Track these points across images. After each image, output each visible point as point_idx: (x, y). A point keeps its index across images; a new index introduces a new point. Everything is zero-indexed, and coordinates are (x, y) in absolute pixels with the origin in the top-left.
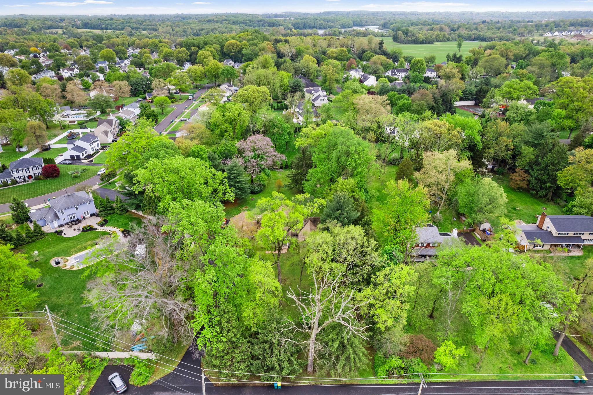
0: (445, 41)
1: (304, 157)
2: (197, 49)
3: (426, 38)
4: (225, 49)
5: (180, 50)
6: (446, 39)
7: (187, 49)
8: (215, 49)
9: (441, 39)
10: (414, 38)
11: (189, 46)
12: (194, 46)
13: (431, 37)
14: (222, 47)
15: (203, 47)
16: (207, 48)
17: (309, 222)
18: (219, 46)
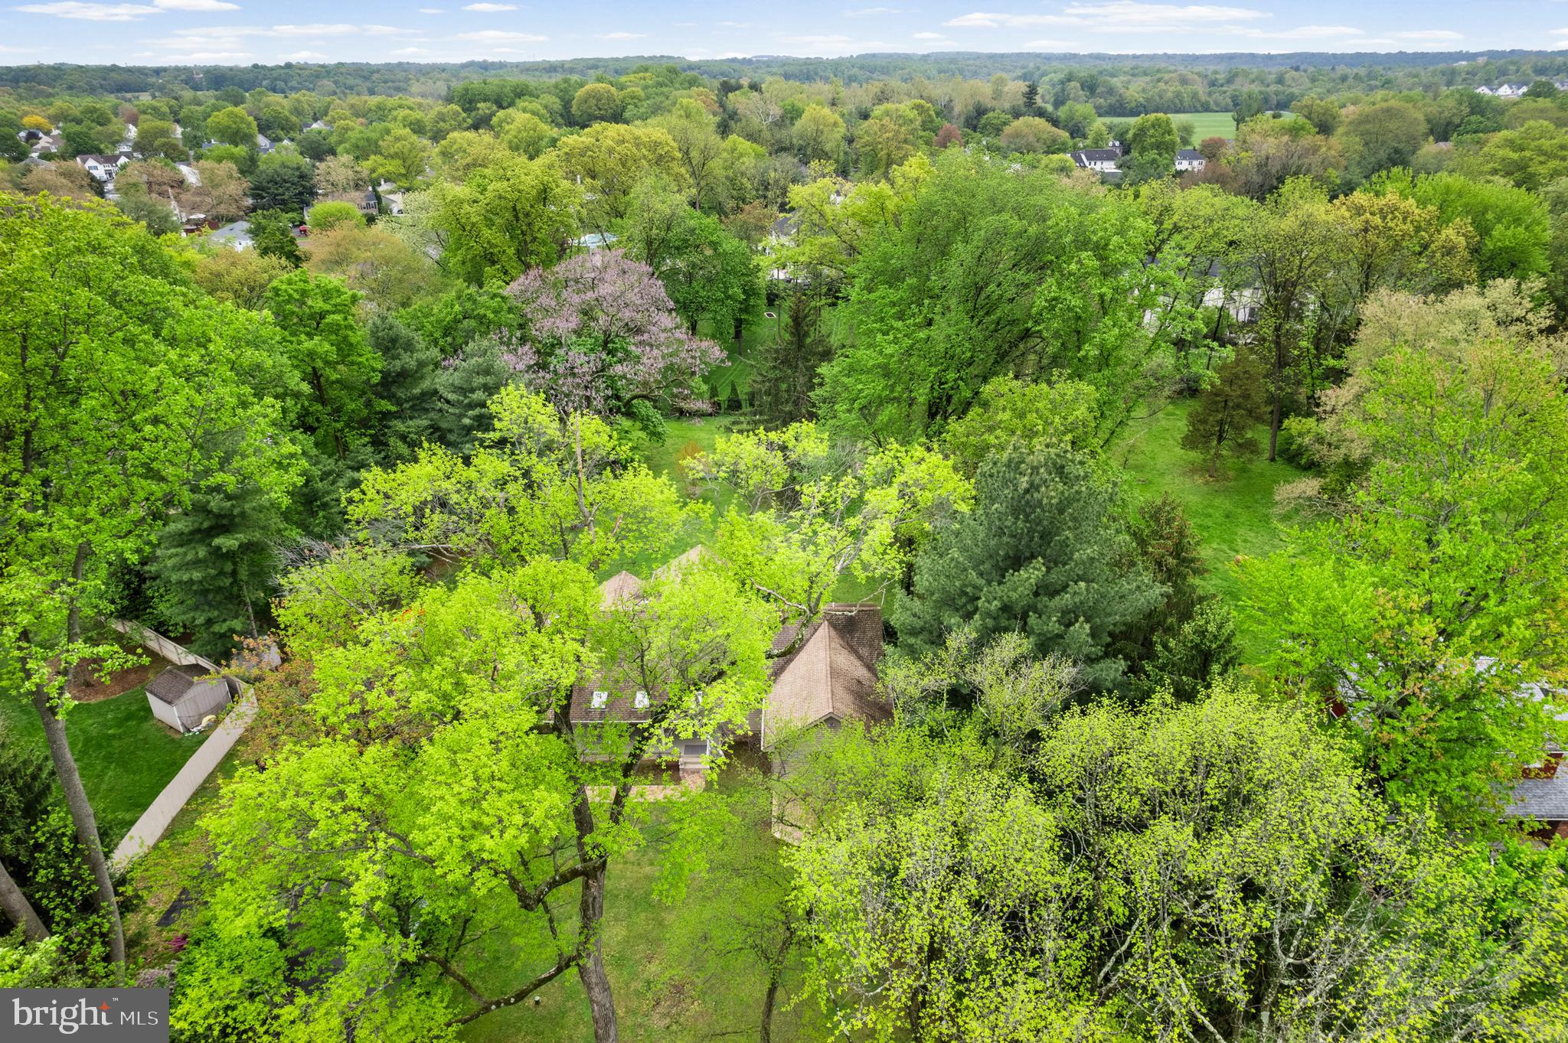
0: (1197, 111)
1: (800, 345)
2: (495, 108)
3: (1148, 100)
4: (574, 110)
5: (445, 110)
6: (1198, 105)
7: (464, 110)
8: (546, 107)
9: (1186, 104)
10: (1112, 100)
11: (470, 102)
12: (485, 101)
13: (1161, 97)
14: (567, 104)
15: (511, 104)
16: (521, 103)
17: (824, 630)
18: (557, 100)
